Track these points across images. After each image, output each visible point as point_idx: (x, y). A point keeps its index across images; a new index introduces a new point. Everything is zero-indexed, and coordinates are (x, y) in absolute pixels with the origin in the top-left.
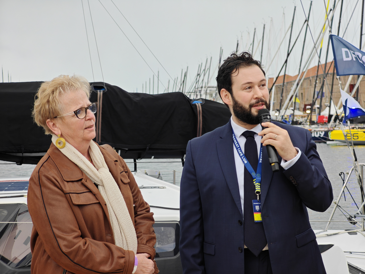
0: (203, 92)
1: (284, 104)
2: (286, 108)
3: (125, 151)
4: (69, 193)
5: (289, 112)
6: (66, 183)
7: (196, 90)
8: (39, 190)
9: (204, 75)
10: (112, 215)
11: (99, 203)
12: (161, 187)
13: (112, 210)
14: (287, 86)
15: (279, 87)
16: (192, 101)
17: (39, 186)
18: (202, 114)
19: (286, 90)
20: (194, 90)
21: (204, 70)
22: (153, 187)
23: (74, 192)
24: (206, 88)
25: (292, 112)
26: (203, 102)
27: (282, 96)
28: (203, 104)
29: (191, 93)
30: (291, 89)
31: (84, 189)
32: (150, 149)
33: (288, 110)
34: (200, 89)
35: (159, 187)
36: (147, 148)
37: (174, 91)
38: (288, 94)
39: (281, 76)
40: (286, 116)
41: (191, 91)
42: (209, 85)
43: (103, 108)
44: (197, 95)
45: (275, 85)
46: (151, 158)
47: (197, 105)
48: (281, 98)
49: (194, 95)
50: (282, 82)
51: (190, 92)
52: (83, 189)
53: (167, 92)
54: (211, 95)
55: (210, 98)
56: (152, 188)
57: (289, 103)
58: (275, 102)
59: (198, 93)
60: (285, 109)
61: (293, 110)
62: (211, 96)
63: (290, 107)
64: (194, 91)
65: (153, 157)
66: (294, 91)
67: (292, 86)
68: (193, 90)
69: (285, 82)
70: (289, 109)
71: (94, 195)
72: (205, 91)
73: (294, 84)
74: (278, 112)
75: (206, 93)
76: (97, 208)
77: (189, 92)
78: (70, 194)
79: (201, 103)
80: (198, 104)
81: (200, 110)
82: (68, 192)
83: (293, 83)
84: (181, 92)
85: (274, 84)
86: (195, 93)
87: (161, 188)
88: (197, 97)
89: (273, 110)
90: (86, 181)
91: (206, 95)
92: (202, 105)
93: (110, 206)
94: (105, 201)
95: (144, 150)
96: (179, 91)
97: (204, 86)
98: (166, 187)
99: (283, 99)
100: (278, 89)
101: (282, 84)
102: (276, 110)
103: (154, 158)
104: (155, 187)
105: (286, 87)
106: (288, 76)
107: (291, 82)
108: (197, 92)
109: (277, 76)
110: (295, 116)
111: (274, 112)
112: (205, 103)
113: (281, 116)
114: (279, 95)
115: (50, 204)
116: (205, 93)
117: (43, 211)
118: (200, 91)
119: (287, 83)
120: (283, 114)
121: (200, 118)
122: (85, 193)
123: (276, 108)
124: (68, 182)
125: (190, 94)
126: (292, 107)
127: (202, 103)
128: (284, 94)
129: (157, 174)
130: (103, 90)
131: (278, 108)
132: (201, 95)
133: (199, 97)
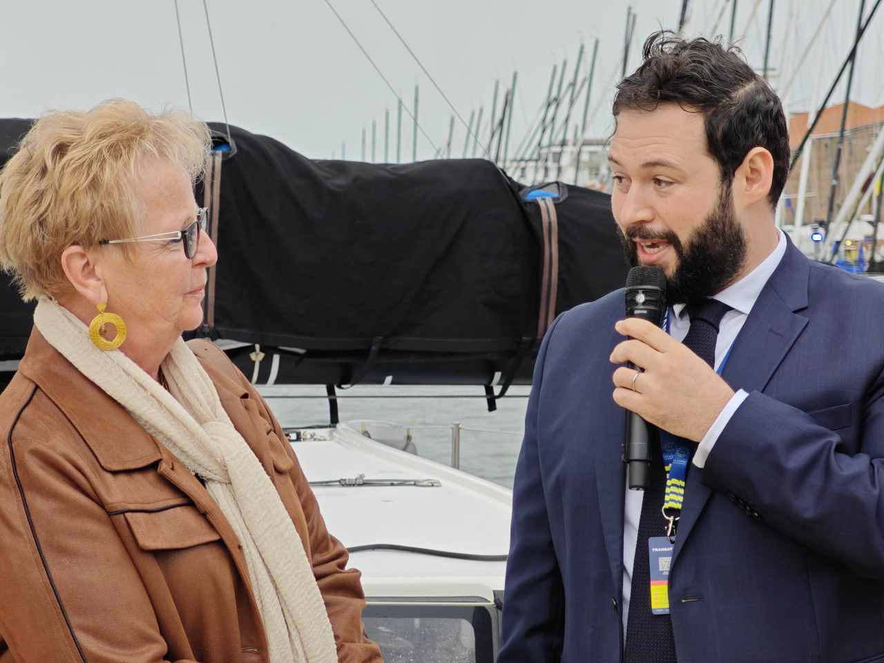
0: (566, 160)
1: (843, 201)
2: (849, 218)
3: (297, 358)
4: (123, 512)
5: (861, 230)
6: (109, 477)
7: (544, 151)
8: (18, 501)
9: (572, 102)
10: (261, 583)
11: (221, 543)
12: (425, 483)
13: (260, 566)
14: (854, 142)
15: (826, 146)
16: (524, 190)
17: (14, 487)
18: (559, 234)
19: (851, 153)
20: (537, 152)
21: (573, 84)
22: (396, 483)
23: (139, 507)
24: (579, 144)
25: (869, 230)
26: (563, 194)
27: (837, 177)
28: (561, 200)
29: (527, 161)
30: (868, 153)
31: (168, 498)
32: (383, 352)
33: (855, 224)
34: (558, 149)
35: (419, 481)
36: (374, 348)
37: (469, 156)
38: (858, 170)
39: (836, 107)
40: (849, 243)
41: (527, 157)
42: (590, 135)
43: (221, 212)
44: (546, 169)
45: (813, 136)
46: (381, 382)
47: (541, 203)
48: (834, 182)
49: (536, 168)
50: (839, 128)
51: (522, 160)
52: (165, 497)
53: (445, 157)
54: (595, 170)
55: (590, 179)
56: (392, 485)
57: (859, 201)
58: (814, 194)
59: (550, 164)
60: (845, 220)
61: (874, 224)
62: (594, 172)
63: (863, 213)
64: (535, 156)
65: (389, 379)
66: (877, 160)
67: (870, 143)
68: (533, 153)
69: (848, 127)
70: (859, 219)
71: (204, 515)
72: (575, 155)
73: (877, 136)
74: (821, 230)
75: (577, 163)
76: (213, 559)
77: (519, 157)
78: (128, 515)
79: (554, 199)
80: (544, 199)
81: (550, 223)
82: (121, 506)
83: (876, 130)
84: (492, 158)
85: (810, 132)
86: (541, 164)
87: (423, 486)
88: (546, 175)
89: (804, 224)
90: (172, 469)
91: (578, 169)
92: (557, 206)
93: (254, 551)
94: (237, 533)
95: (363, 353)
96: (486, 158)
97: (570, 136)
98: (442, 481)
99: (839, 185)
100: (823, 148)
101: (837, 134)
102: (816, 222)
103: (393, 383)
104: (402, 483)
105: (850, 143)
106: (859, 107)
107: (867, 128)
108: (546, 160)
109: (819, 106)
110: (878, 243)
111: (808, 230)
112: (569, 197)
113: (831, 245)
114: (828, 172)
115: (62, 550)
116: (575, 163)
117: (37, 575)
118: (557, 156)
119: (855, 131)
120: (838, 238)
121: (552, 250)
122: (172, 510)
123: (814, 217)
124: (115, 473)
125: (523, 164)
126: (870, 213)
127: (558, 199)
128: (843, 170)
129: (402, 437)
130: (225, 149)
131: (824, 217)
132: (559, 170)
133: (552, 177)
